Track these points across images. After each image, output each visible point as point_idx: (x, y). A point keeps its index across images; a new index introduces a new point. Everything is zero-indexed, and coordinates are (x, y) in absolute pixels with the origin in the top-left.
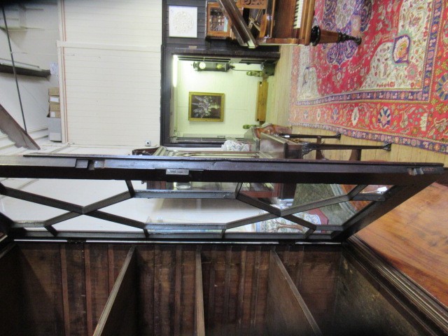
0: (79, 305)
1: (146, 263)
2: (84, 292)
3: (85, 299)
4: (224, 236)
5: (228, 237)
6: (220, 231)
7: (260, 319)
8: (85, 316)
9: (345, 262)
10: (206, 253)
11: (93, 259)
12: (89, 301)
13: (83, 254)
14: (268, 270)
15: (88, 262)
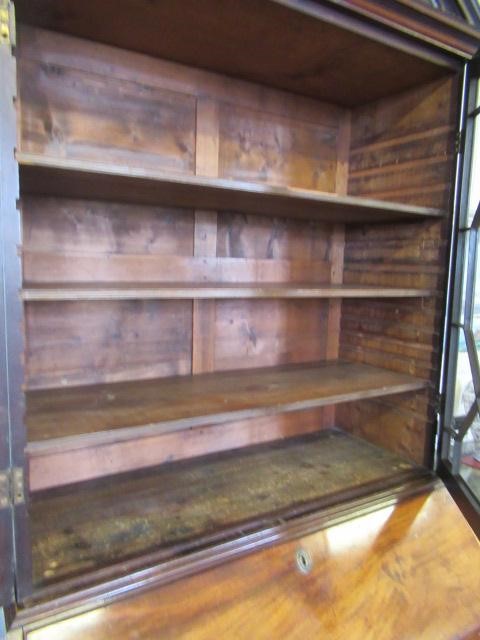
0: (389, 157)
1: (428, 230)
2: (402, 161)
3: (393, 163)
4: (454, 326)
5: (453, 330)
6: (462, 321)
7: (361, 358)
8: (377, 166)
9: (409, 466)
10: (433, 303)
11: (435, 167)
12: (391, 168)
13: (442, 154)
14: (409, 373)
15: (432, 161)
